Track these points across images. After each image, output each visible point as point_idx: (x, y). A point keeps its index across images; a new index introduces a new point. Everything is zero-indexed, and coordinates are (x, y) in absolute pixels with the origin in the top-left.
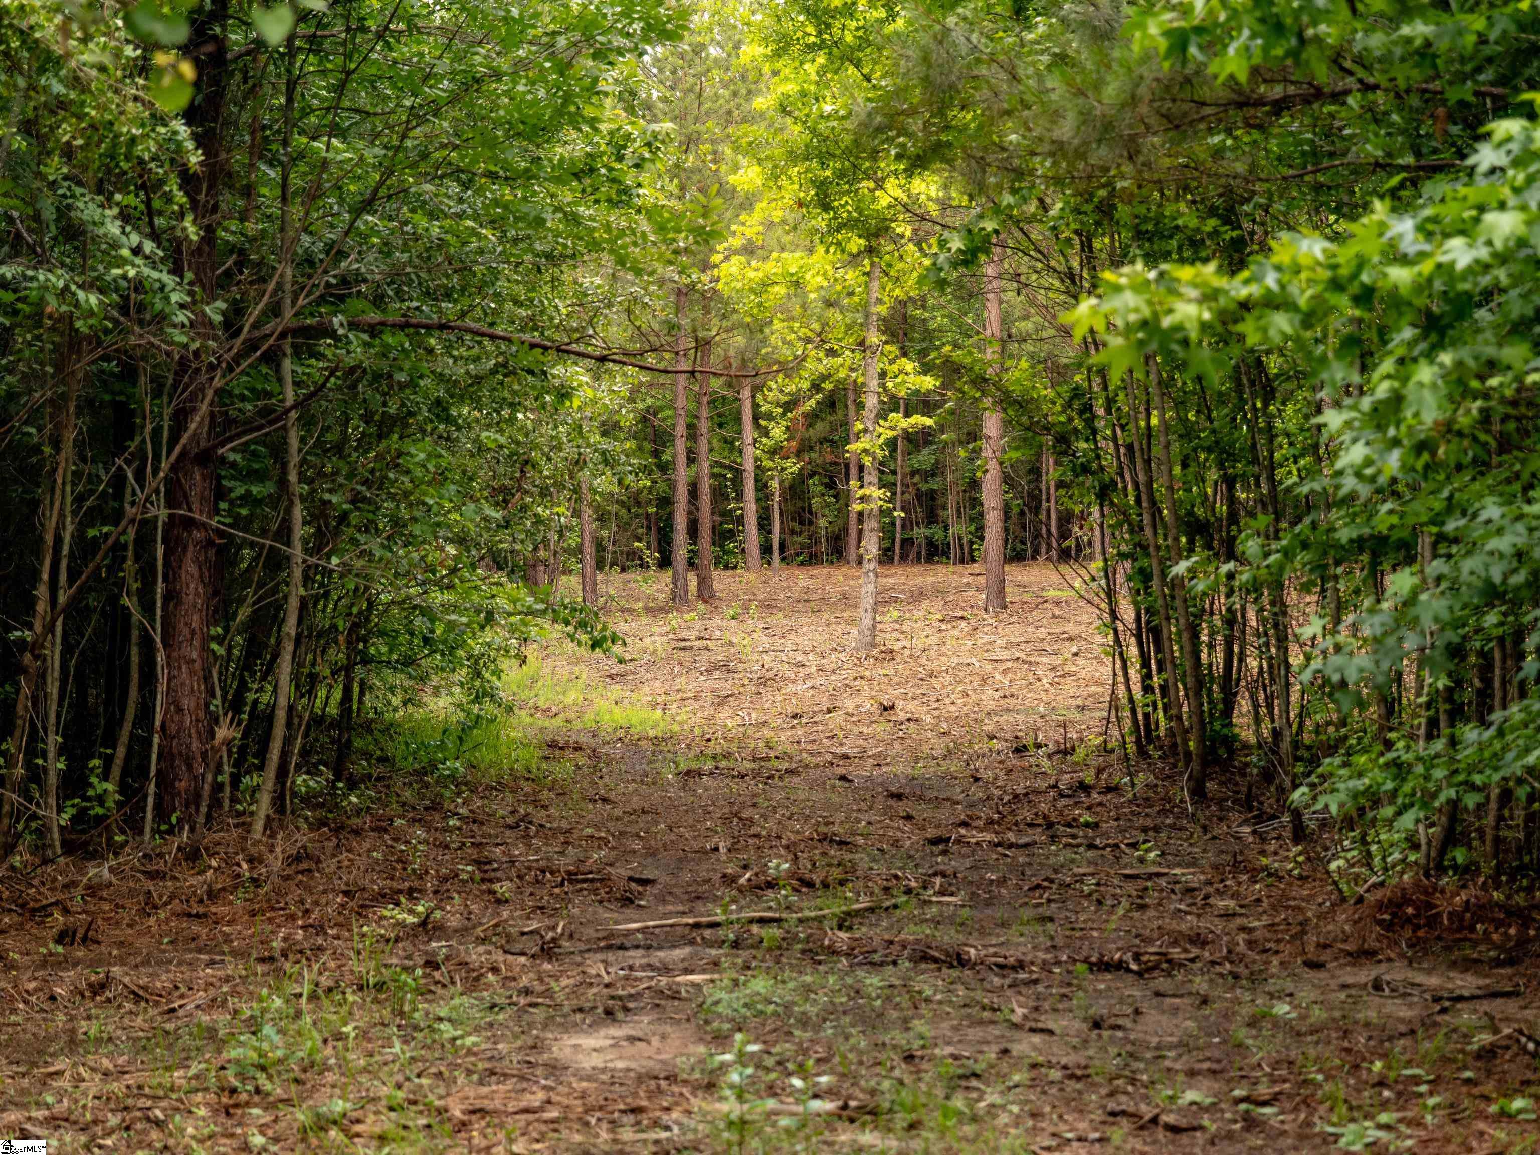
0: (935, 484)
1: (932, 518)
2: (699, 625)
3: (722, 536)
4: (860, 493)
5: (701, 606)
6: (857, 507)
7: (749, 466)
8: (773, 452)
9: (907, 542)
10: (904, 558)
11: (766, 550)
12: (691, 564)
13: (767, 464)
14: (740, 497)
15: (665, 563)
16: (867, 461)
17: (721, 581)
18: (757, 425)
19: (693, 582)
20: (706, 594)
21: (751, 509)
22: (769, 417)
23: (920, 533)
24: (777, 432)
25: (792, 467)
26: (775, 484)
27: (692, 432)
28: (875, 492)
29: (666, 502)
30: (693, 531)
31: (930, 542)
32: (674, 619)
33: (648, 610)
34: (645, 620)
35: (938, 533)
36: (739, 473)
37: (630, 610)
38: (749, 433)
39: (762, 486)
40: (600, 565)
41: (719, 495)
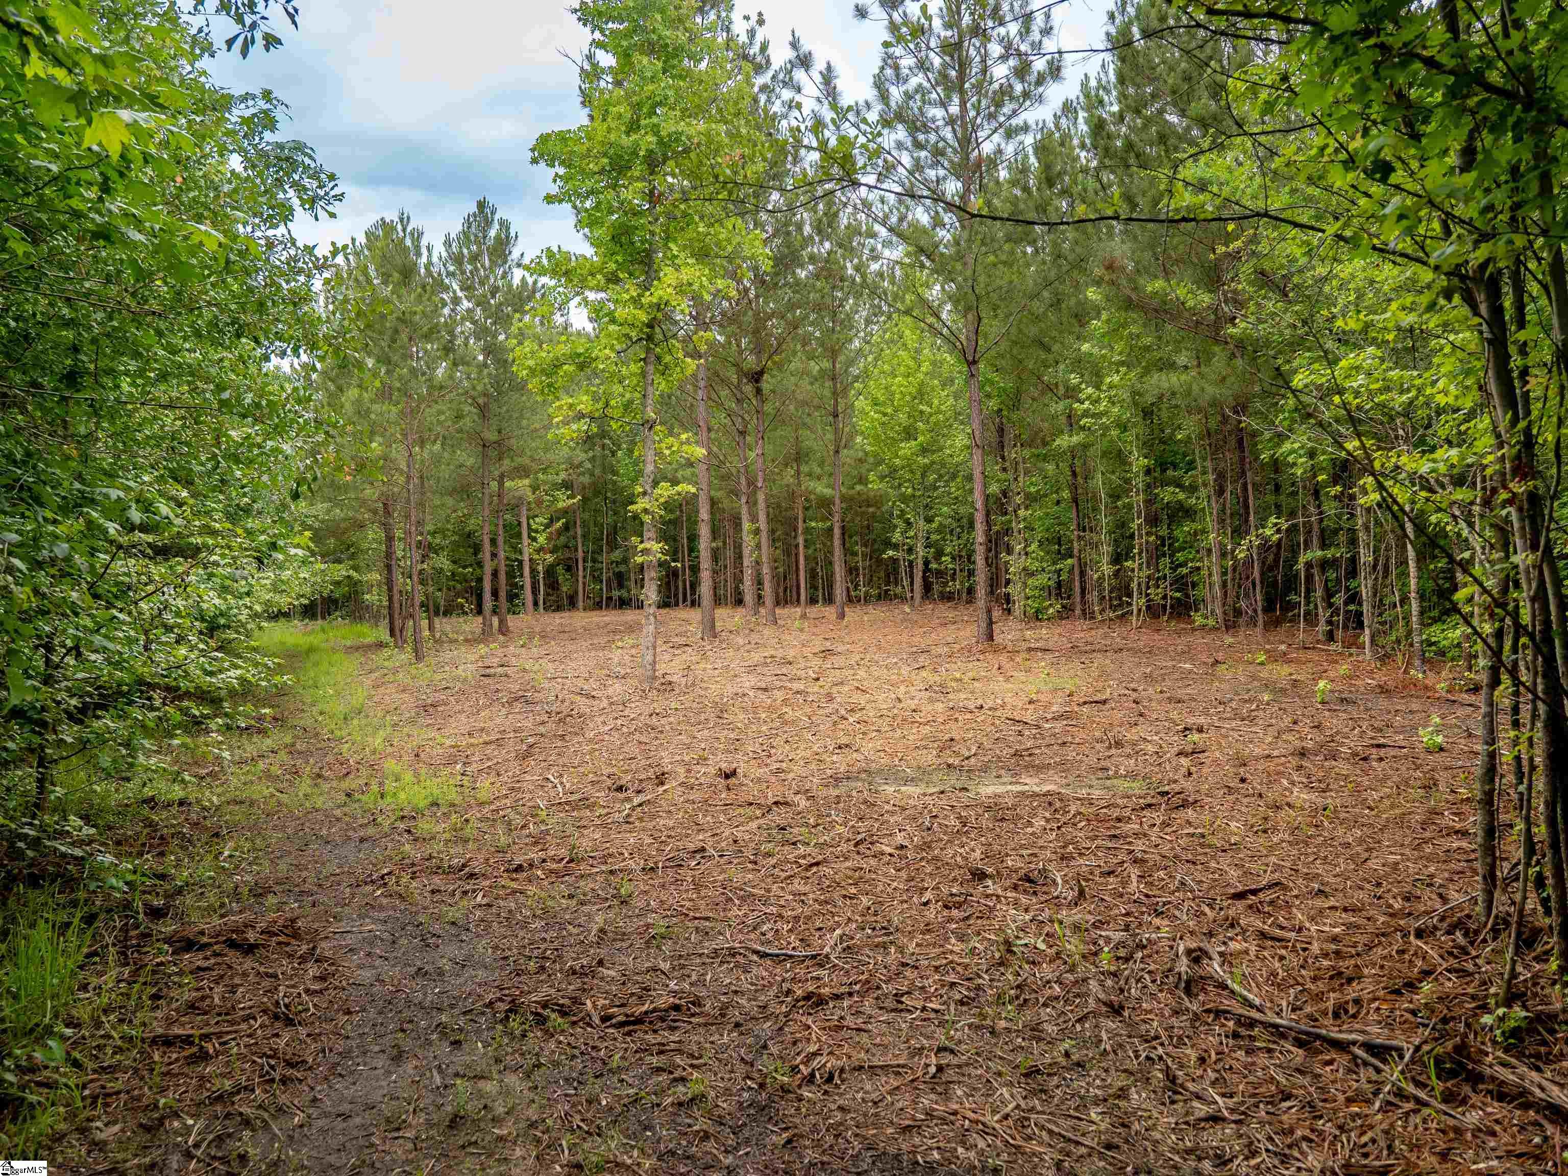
0: (622, 568)
1: (621, 586)
2: (500, 652)
3: (511, 597)
4: (641, 547)
5: (501, 638)
6: (639, 559)
7: (526, 558)
8: (539, 551)
9: (609, 599)
10: (607, 606)
11: (536, 604)
12: (494, 612)
13: (536, 557)
14: (522, 576)
15: (480, 612)
16: (647, 519)
17: (511, 621)
18: (529, 537)
19: (495, 621)
20: (503, 630)
21: (527, 581)
22: (537, 531)
23: (616, 594)
24: (542, 539)
25: (550, 558)
26: (540, 568)
27: (493, 542)
28: (655, 546)
29: (480, 580)
30: (495, 594)
31: (620, 598)
32: (483, 649)
33: (467, 640)
34: (463, 649)
35: (624, 594)
36: (521, 562)
37: (456, 641)
38: (526, 541)
39: (533, 571)
40: (437, 614)
41: (510, 575)
